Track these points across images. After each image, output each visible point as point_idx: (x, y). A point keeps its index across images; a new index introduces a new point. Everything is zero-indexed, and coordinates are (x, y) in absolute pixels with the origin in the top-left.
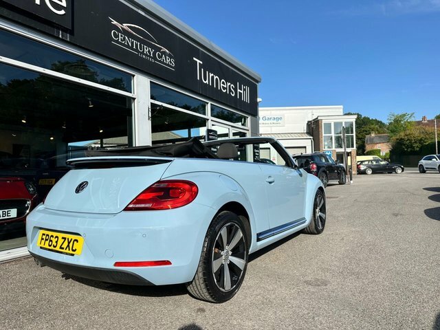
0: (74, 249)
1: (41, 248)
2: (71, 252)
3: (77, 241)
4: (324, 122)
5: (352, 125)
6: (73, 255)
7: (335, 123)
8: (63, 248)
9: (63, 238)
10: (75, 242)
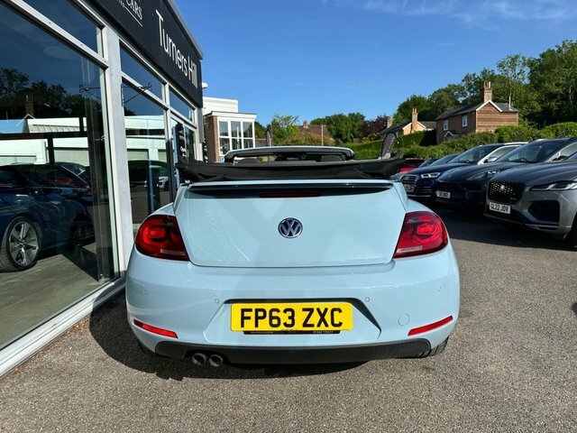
0: (336, 322)
1: (246, 333)
2: (331, 328)
3: (340, 311)
4: (219, 119)
5: (251, 126)
6: (338, 332)
7: (232, 122)
8: (312, 325)
9: (304, 310)
10: (336, 313)
